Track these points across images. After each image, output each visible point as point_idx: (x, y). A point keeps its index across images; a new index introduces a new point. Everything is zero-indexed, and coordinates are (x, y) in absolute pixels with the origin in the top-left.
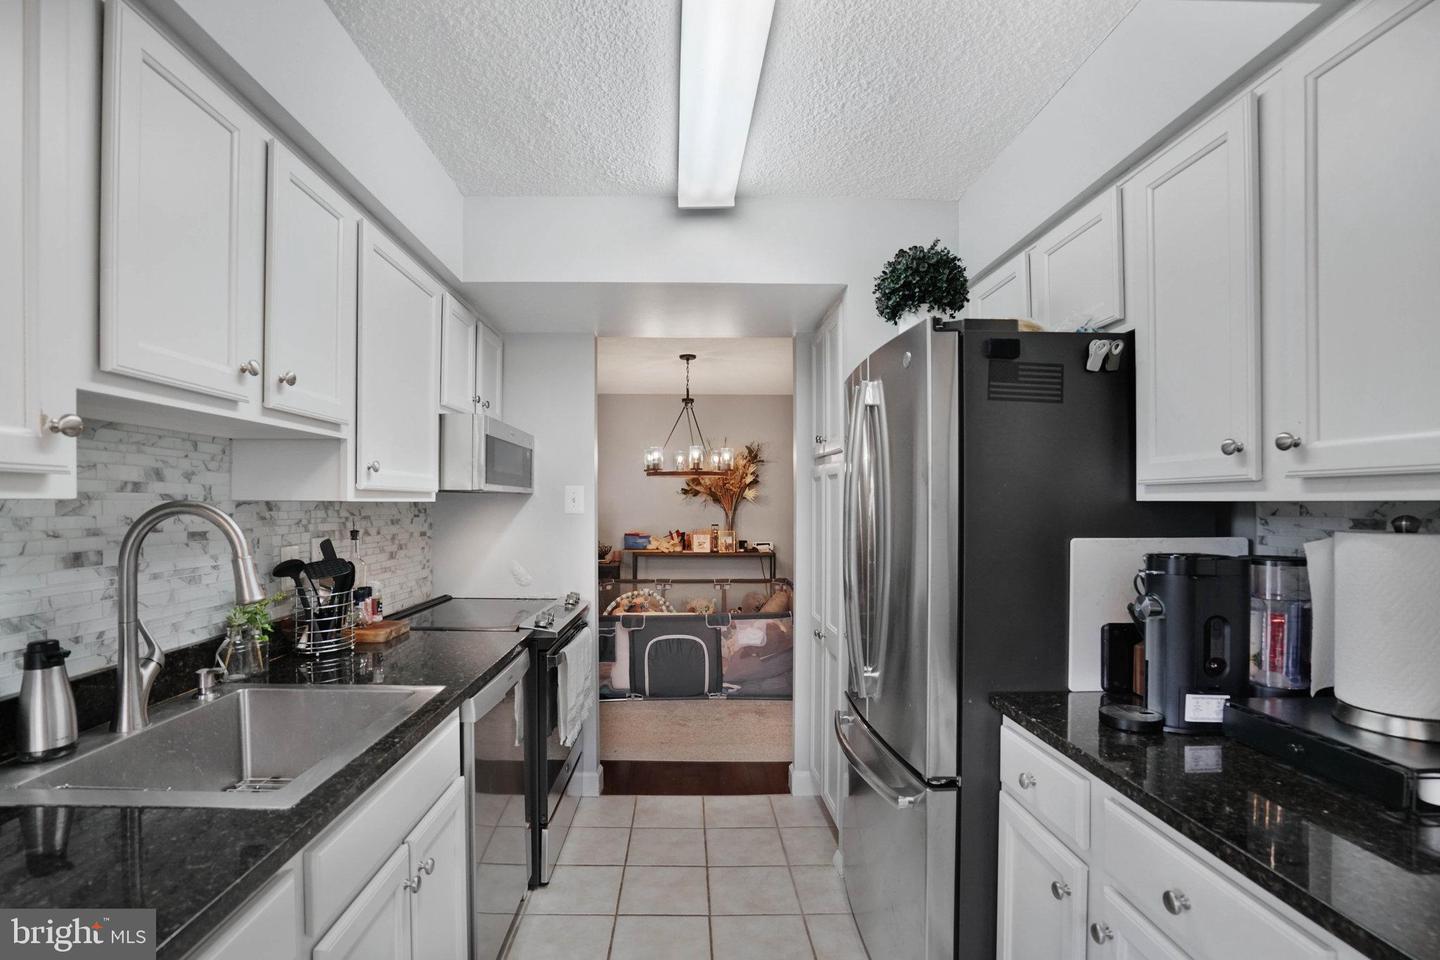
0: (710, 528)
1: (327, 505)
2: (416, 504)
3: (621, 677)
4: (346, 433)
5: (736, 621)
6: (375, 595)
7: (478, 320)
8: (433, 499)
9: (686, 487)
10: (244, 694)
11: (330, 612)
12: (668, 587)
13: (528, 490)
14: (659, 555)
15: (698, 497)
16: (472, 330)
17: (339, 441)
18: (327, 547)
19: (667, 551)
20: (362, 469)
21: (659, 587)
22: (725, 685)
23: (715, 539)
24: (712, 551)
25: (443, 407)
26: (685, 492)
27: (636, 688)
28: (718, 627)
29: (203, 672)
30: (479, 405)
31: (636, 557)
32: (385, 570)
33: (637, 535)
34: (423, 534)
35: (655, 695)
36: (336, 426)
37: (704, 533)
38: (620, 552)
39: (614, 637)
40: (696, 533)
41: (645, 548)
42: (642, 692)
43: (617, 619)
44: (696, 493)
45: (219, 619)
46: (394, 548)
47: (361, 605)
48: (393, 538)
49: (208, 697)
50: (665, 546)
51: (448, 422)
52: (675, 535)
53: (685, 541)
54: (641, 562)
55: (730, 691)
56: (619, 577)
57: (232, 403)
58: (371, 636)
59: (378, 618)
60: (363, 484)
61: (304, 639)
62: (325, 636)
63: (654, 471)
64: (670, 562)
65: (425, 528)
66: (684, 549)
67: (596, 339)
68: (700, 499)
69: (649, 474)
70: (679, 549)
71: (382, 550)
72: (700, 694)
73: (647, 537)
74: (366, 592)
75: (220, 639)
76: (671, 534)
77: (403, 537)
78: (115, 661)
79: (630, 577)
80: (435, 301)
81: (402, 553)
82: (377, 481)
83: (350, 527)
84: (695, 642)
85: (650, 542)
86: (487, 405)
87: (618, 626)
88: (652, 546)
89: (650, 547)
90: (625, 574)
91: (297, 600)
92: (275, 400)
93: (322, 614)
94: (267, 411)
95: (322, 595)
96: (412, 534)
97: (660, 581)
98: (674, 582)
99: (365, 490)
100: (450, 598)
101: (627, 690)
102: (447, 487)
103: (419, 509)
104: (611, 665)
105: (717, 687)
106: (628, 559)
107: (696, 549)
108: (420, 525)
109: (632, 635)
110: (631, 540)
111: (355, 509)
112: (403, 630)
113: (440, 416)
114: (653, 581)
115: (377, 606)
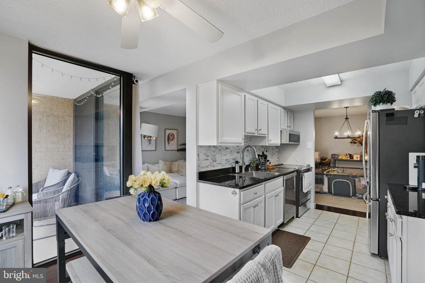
0: (359, 153)
1: (262, 146)
2: (276, 146)
3: (325, 188)
4: (267, 136)
5: (361, 178)
6: (270, 161)
7: (288, 111)
8: (280, 145)
9: (352, 141)
10: (254, 171)
11: (263, 163)
12: (345, 169)
13: (299, 143)
14: (342, 160)
15: (355, 144)
16: (286, 114)
17: (266, 137)
18: (263, 153)
19: (345, 159)
20: (269, 141)
21: (342, 169)
22: (357, 195)
23: (361, 156)
24: (360, 160)
25: (281, 129)
26: (351, 142)
27: (330, 192)
28: (355, 179)
29: (249, 168)
30: (288, 127)
31: (335, 161)
32: (271, 158)
33: (335, 155)
34: (278, 152)
35: (335, 195)
36: (265, 135)
37: (357, 154)
38: (330, 159)
39: (323, 179)
40: (355, 154)
41: (338, 158)
42: (332, 193)
43: (325, 174)
44: (355, 143)
45: (250, 162)
46: (272, 154)
47: (268, 162)
48: (273, 152)
49: (250, 171)
50: (344, 158)
51: (282, 131)
52: (348, 155)
53: (351, 156)
54: (337, 162)
55: (359, 196)
56: (330, 166)
57: (254, 134)
58: (269, 167)
59: (270, 165)
60: (269, 143)
61: (260, 166)
62: (263, 166)
63: (336, 138)
64: (346, 162)
65: (278, 151)
66: (351, 159)
67: (314, 110)
68: (357, 144)
69: (335, 138)
70: (349, 159)
71: (271, 154)
72: (349, 196)
73: (339, 155)
74: (268, 161)
75: (250, 165)
76: (347, 154)
77: (274, 152)
78: (242, 165)
79: (333, 166)
80: (280, 111)
81: (274, 155)
82: (271, 142)
83: (266, 150)
84: (348, 182)
85: (339, 157)
86: (290, 127)
87: (325, 176)
88: (340, 157)
89: (339, 158)
90: (332, 165)
91: (259, 161)
92: (259, 133)
93: (262, 163)
94: (258, 134)
95: (262, 160)
96: (276, 152)
97: (342, 167)
98: (347, 168)
99: (269, 144)
100: (283, 164)
101: (327, 192)
102: (282, 143)
103: (277, 147)
104: (323, 186)
105: (354, 195)
106: (332, 161)
107: (355, 159)
108: (277, 150)
109: (328, 179)
110: (333, 156)
111: (266, 147)
112: (274, 167)
113: (281, 131)
114: (340, 167)
115: (270, 163)
